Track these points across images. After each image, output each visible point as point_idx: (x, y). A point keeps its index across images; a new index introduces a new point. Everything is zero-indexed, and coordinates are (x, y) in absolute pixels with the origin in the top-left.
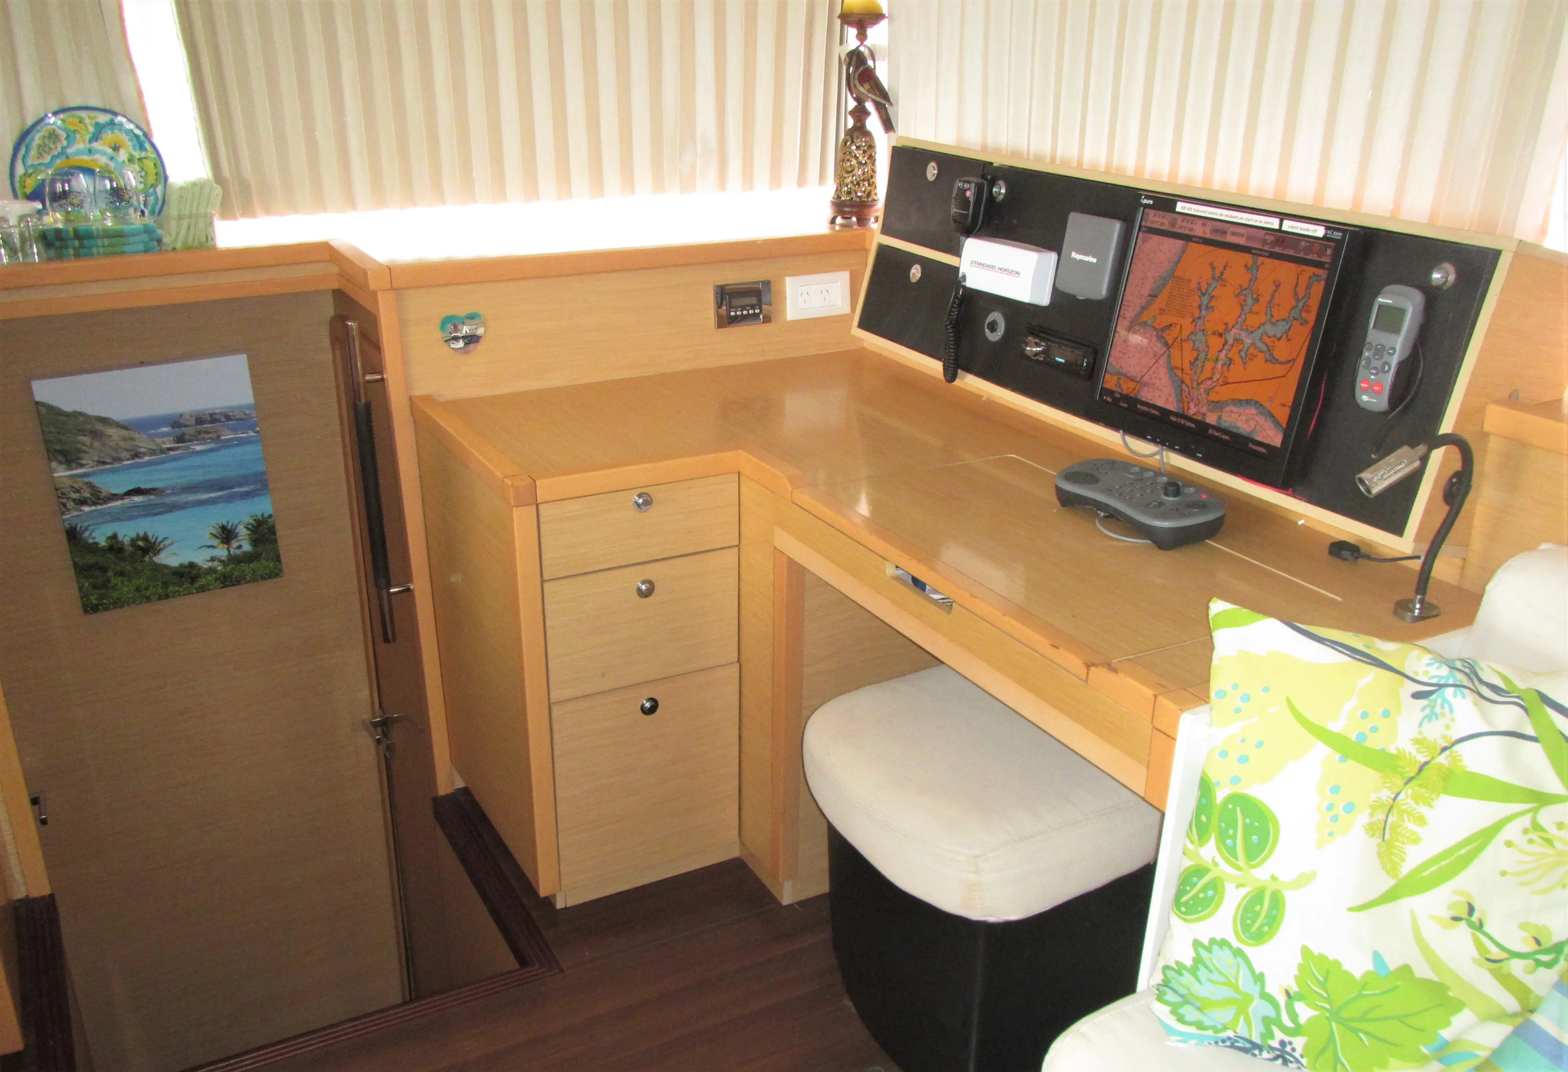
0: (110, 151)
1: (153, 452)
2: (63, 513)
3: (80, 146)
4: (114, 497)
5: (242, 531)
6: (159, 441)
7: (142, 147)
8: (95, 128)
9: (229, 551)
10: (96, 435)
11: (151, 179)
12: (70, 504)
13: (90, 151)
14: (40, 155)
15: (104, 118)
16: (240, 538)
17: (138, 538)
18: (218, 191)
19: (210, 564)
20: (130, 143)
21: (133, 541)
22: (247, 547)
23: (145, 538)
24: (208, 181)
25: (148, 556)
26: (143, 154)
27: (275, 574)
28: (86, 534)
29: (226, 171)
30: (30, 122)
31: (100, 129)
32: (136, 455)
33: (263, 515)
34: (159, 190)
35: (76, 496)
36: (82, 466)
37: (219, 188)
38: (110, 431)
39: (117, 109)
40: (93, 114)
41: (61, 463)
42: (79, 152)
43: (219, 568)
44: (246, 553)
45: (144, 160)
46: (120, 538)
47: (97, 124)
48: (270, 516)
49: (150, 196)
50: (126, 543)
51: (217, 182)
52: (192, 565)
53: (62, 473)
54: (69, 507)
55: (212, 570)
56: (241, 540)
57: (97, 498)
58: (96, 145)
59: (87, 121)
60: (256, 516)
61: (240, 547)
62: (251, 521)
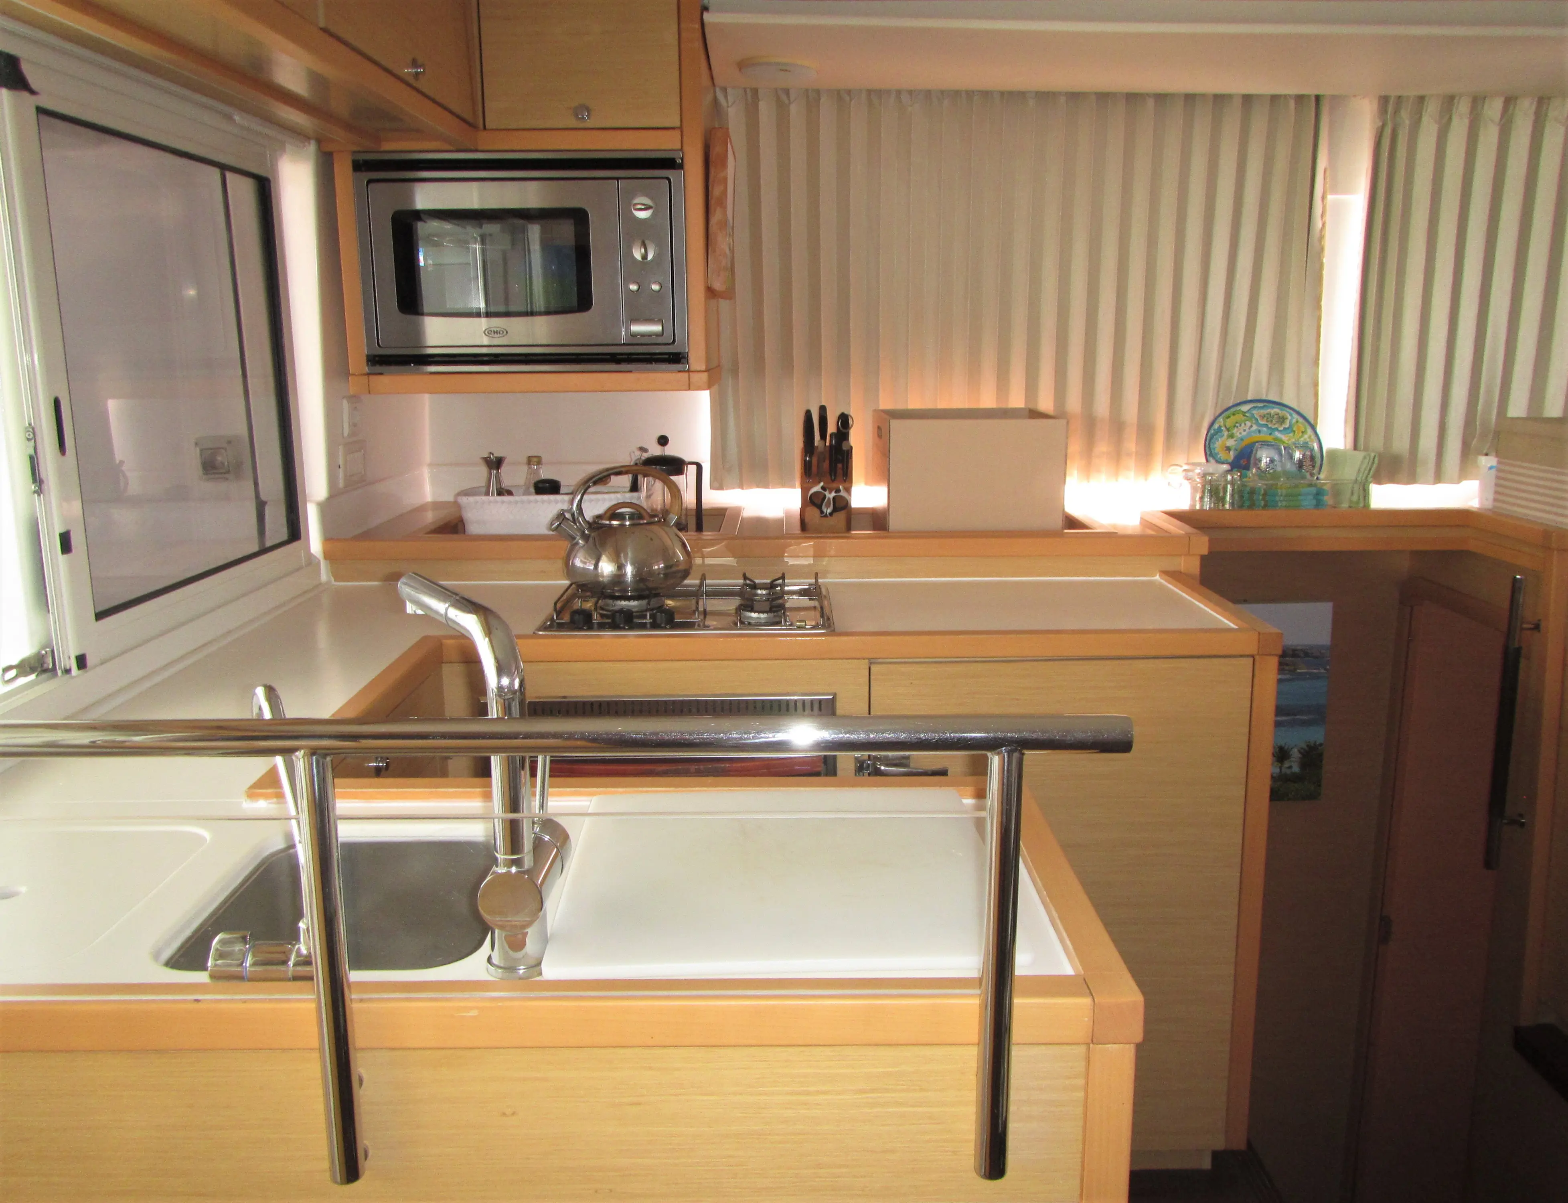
5: (1295, 754)
9: (1281, 770)
14: (1263, 417)
16: (1292, 760)
22: (1296, 769)
27: (1313, 796)
30: (1285, 402)
33: (1315, 743)
40: (1313, 437)
44: (1294, 774)
48: (1321, 745)
56: (1292, 762)
60: (1309, 742)
61: (1290, 767)
62: (1304, 746)
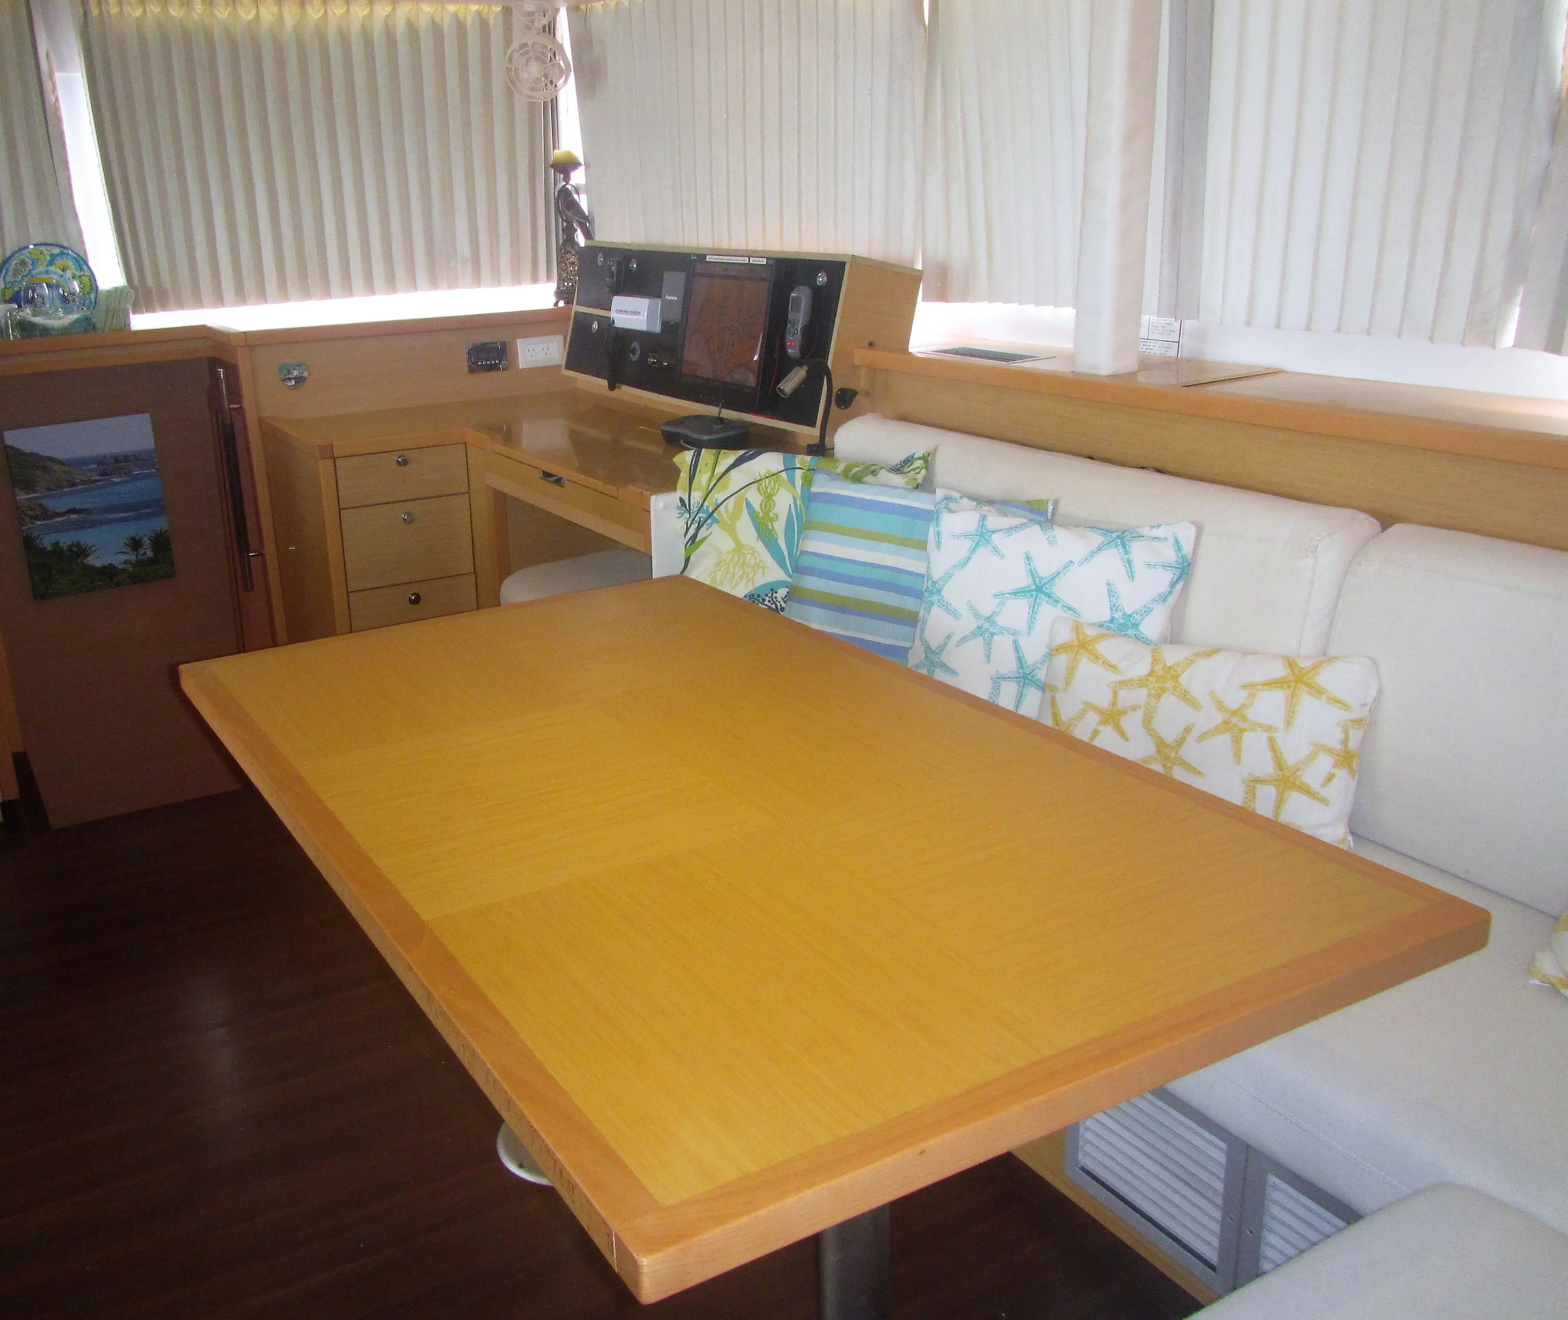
0: (60, 272)
1: (83, 482)
2: (22, 525)
3: (41, 269)
4: (58, 515)
5: (146, 542)
6: (89, 474)
7: (81, 269)
8: (50, 257)
9: (137, 557)
10: (45, 469)
11: (87, 289)
12: (27, 519)
13: (47, 272)
14: (15, 275)
15: (56, 251)
16: (145, 547)
17: (73, 545)
18: (132, 293)
19: (123, 566)
20: (73, 266)
21: (70, 547)
22: (150, 554)
23: (78, 545)
24: (124, 287)
25: (80, 559)
26: (82, 273)
27: (171, 575)
28: (38, 541)
29: (136, 282)
30: (8, 254)
31: (53, 257)
32: (73, 485)
33: (161, 530)
34: (92, 296)
35: (31, 513)
36: (35, 491)
37: (133, 291)
38: (56, 467)
39: (65, 244)
40: (49, 248)
41: (21, 489)
42: (40, 273)
43: (131, 569)
44: (149, 559)
45: (83, 277)
46: (61, 544)
47: (52, 254)
48: (166, 531)
49: (86, 300)
50: (65, 549)
51: (130, 288)
52: (111, 566)
53: (22, 496)
54: (26, 521)
55: (124, 571)
56: (145, 548)
57: (47, 515)
58: (52, 268)
59: (45, 252)
61: (145, 554)
62: (152, 534)
